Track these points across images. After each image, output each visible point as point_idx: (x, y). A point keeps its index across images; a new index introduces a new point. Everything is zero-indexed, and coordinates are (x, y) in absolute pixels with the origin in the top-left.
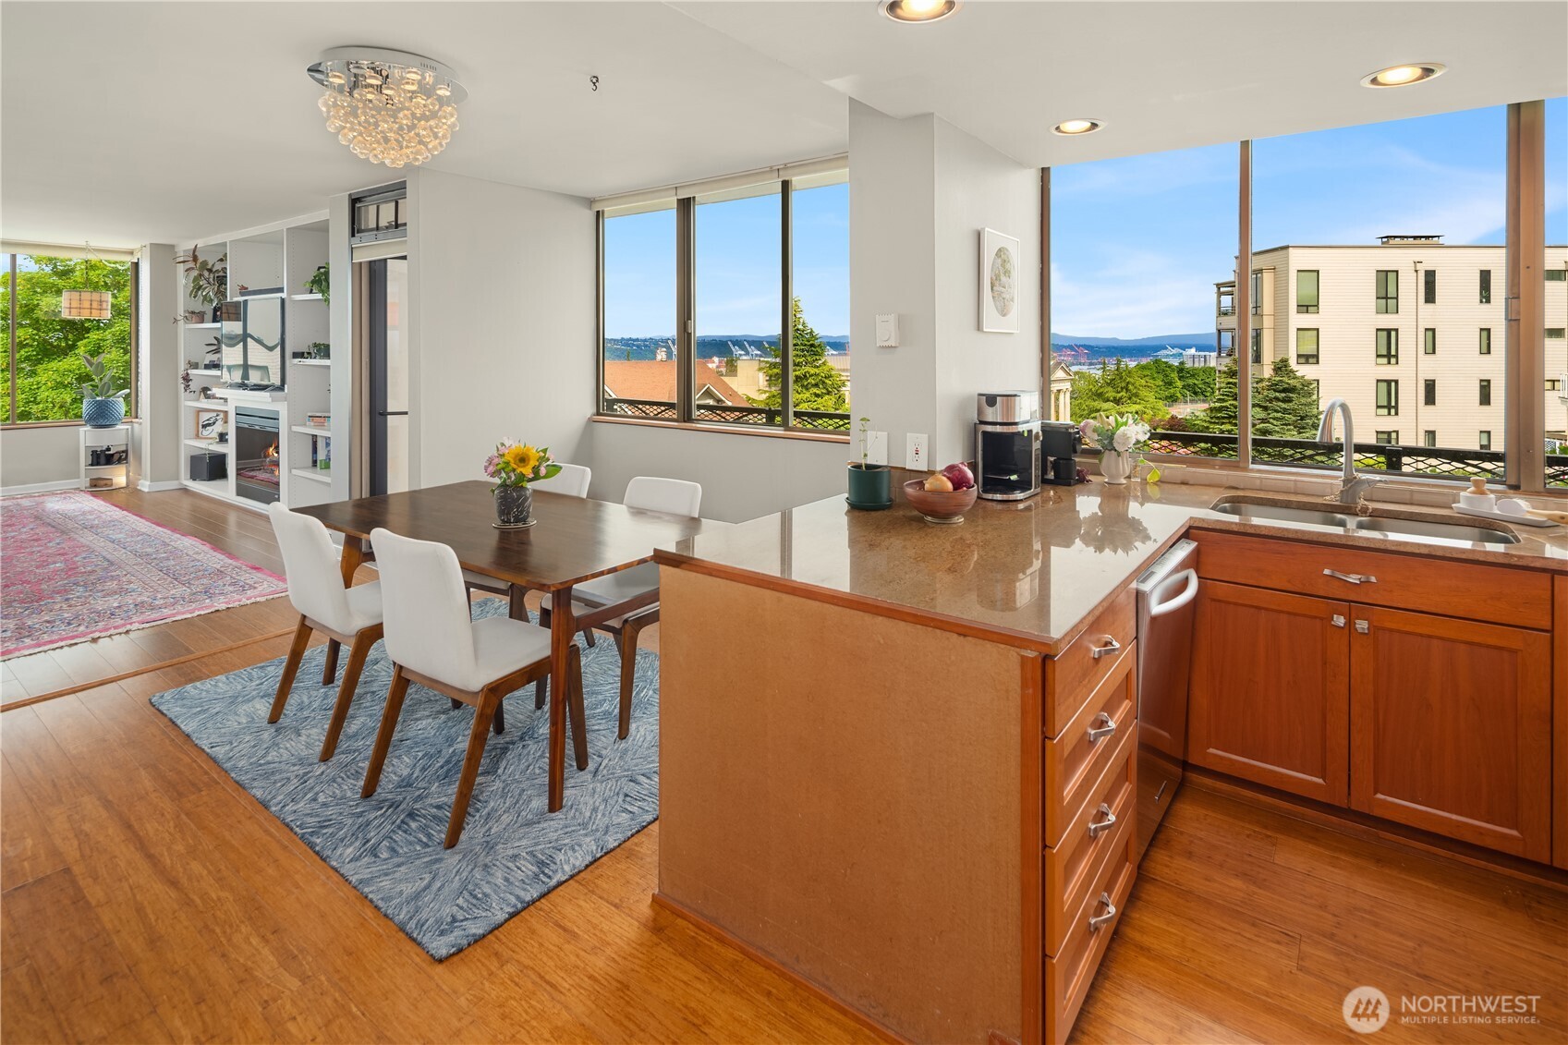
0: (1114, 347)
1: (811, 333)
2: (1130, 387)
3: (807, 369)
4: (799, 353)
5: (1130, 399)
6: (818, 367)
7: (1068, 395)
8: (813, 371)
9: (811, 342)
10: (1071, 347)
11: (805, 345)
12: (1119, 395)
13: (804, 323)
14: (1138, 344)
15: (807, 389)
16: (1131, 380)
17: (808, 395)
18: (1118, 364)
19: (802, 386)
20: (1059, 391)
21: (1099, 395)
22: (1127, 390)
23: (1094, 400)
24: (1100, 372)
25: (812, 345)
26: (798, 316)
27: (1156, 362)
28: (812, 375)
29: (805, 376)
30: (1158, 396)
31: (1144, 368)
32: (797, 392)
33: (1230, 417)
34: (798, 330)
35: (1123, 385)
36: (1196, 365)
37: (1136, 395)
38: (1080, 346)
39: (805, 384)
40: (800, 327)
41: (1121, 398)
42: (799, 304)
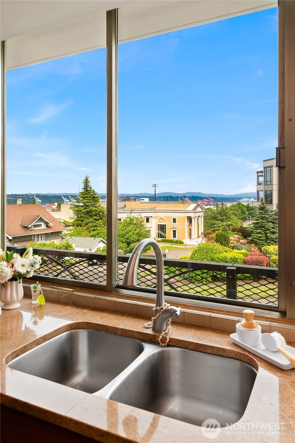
0: (223, 198)
1: (94, 192)
2: (227, 214)
3: (92, 208)
4: (88, 201)
5: (227, 219)
6: (96, 207)
7: (202, 218)
8: (94, 209)
9: (93, 196)
10: (207, 198)
11: (91, 197)
12: (223, 218)
13: (90, 187)
14: (233, 197)
15: (92, 217)
16: (227, 212)
17: (92, 220)
18: (222, 204)
19: (90, 216)
20: (199, 216)
21: (215, 218)
22: (226, 216)
23: (213, 220)
24: (215, 208)
25: (94, 197)
26: (88, 184)
27: (238, 204)
28: (94, 211)
29: (91, 211)
30: (239, 218)
31: (233, 206)
32: (87, 218)
33: (260, 227)
34: (88, 190)
35: (224, 213)
36: (254, 205)
37: (229, 218)
38: (211, 197)
39: (91, 214)
40: (89, 189)
41: (223, 219)
42: (89, 179)
